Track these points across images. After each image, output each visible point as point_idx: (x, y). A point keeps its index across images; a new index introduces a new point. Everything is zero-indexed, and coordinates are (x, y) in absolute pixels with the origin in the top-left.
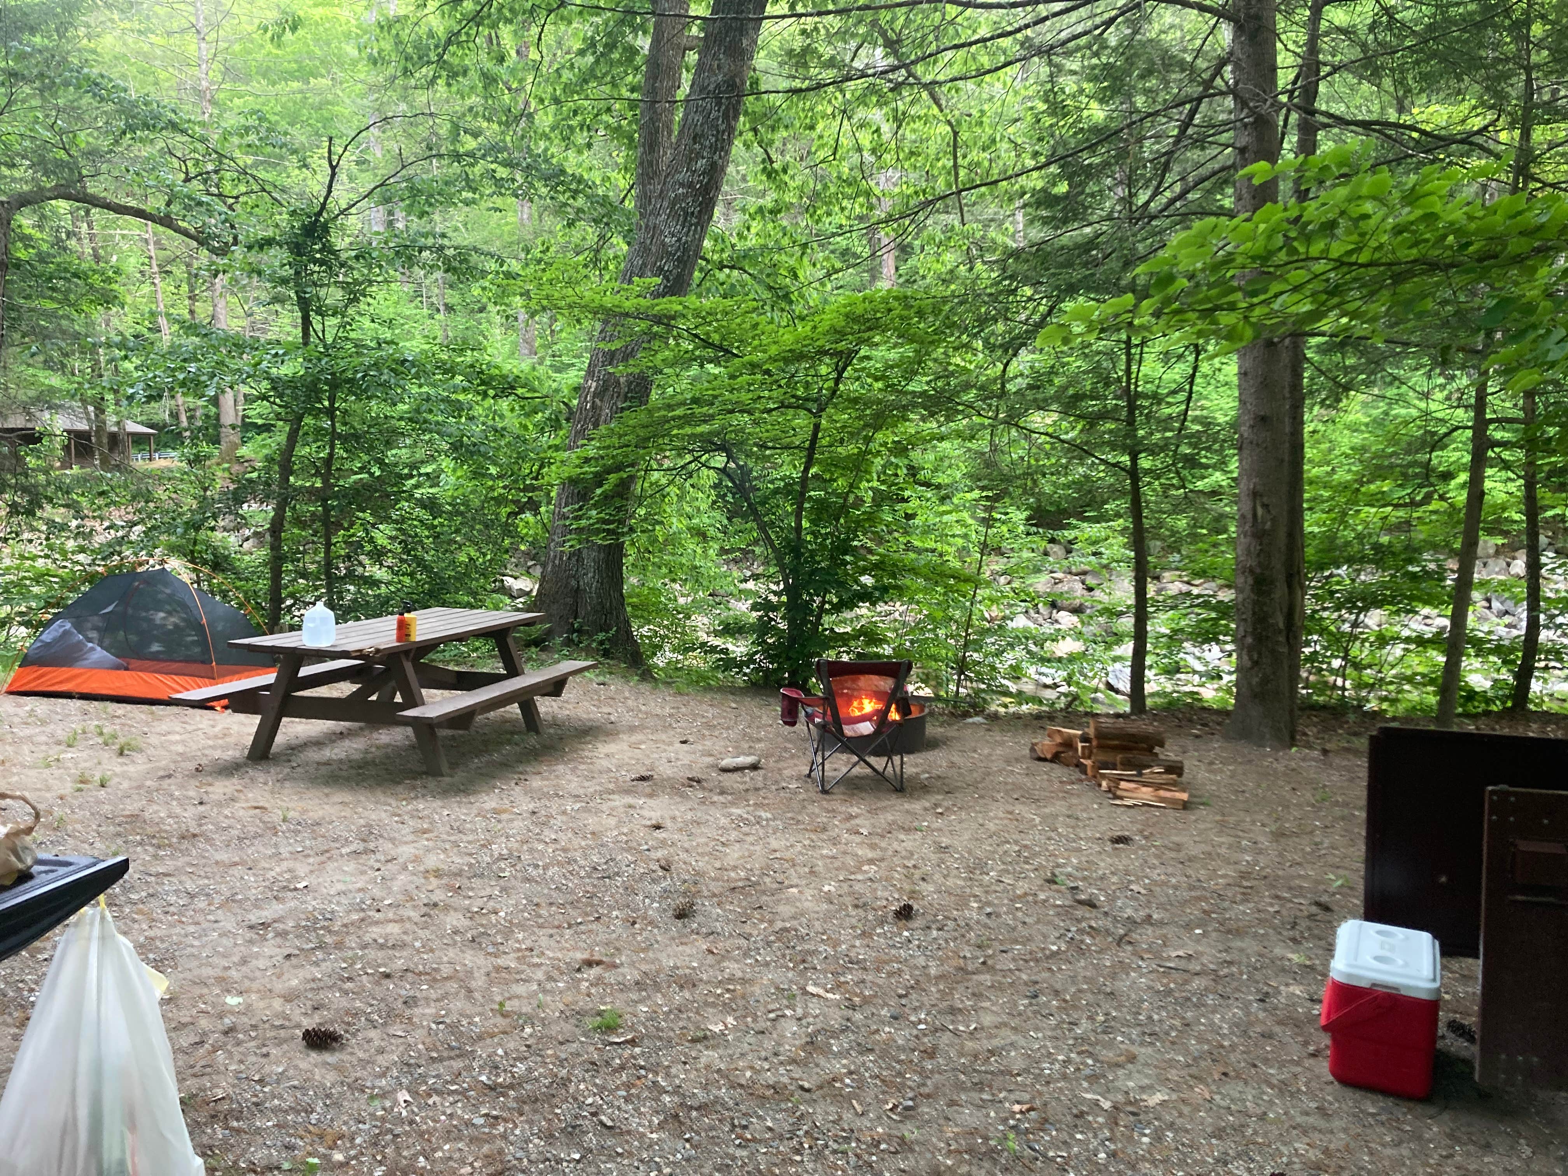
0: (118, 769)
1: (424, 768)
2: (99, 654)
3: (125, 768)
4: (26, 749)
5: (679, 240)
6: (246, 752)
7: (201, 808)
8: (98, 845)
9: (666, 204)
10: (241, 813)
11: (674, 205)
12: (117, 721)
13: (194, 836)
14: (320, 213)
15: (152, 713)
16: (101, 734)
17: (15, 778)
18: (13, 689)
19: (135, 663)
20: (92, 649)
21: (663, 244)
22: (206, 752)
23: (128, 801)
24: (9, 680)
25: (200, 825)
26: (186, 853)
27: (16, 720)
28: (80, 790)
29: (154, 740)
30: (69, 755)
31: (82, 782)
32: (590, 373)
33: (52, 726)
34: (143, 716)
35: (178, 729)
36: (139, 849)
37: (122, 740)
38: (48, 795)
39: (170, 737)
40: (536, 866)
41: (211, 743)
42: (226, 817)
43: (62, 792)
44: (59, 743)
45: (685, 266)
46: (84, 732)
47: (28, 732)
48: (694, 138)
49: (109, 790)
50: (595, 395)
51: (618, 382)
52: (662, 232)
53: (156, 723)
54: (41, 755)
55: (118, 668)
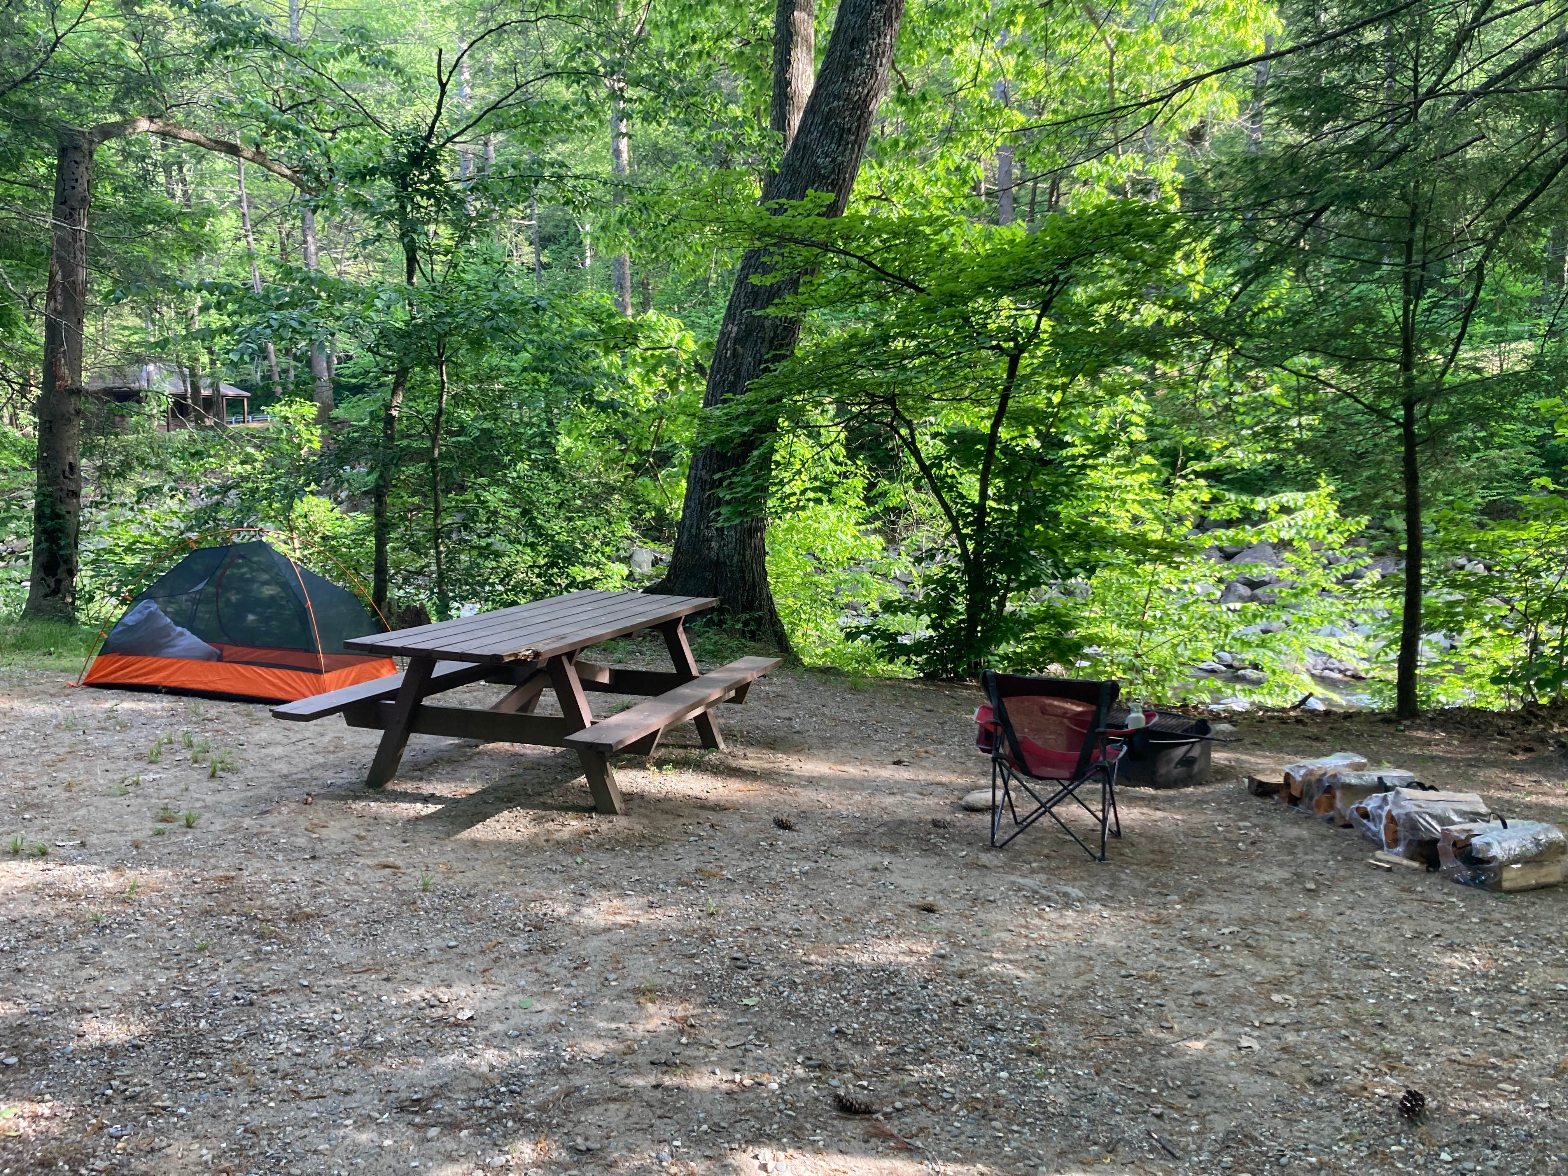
0: (209, 799)
1: (591, 802)
2: (188, 640)
3: (218, 796)
4: (99, 766)
5: (834, 160)
6: (366, 774)
7: (315, 866)
8: (181, 932)
9: (817, 120)
10: (366, 876)
11: (828, 120)
12: (209, 726)
13: (308, 916)
14: (428, 139)
15: (249, 715)
16: (190, 745)
17: (83, 812)
18: (92, 680)
19: (230, 651)
20: (181, 634)
21: (815, 165)
22: (316, 774)
23: (221, 853)
24: (89, 667)
25: (315, 897)
26: (297, 946)
27: (92, 723)
28: (159, 833)
29: (252, 754)
30: (151, 776)
31: (164, 820)
32: (730, 316)
33: (133, 733)
34: (239, 719)
35: (279, 737)
36: (235, 939)
37: (213, 755)
38: (121, 840)
39: (270, 750)
40: (793, 985)
41: (321, 760)
42: (348, 882)
43: (137, 836)
44: (139, 757)
45: (840, 191)
46: (170, 742)
47: (105, 740)
48: (852, 43)
49: (198, 833)
50: (736, 341)
51: (762, 326)
52: (813, 151)
53: (255, 729)
54: (118, 776)
55: (208, 658)
